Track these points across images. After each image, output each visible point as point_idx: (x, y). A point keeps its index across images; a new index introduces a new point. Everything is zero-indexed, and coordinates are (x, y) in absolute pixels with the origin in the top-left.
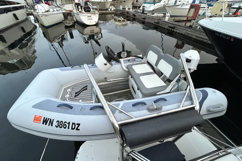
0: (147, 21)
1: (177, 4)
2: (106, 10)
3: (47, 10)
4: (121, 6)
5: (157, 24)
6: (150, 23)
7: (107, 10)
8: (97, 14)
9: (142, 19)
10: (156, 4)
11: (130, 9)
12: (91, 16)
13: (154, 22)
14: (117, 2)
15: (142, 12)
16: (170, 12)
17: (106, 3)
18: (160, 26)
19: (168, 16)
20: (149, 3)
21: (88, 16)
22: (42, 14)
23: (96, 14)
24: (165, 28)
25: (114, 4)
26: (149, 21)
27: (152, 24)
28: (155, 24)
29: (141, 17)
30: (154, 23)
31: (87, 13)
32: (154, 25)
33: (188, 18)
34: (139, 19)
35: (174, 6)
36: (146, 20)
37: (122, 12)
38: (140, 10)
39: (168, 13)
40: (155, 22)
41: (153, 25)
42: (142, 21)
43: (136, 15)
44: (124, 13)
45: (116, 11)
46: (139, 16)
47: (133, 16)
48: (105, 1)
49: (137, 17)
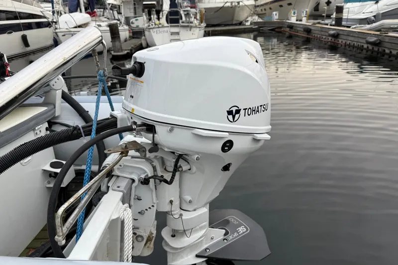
0: (344, 42)
2: (236, 25)
3: (79, 23)
5: (376, 49)
6: (354, 47)
7: (241, 23)
8: (196, 27)
9: (330, 38)
11: (301, 19)
13: (365, 42)
14: (270, 8)
15: (333, 23)
17: (237, 9)
18: (387, 51)
21: (172, 34)
23: (195, 29)
26: (350, 40)
27: (362, 48)
28: (370, 47)
29: (327, 34)
30: (365, 46)
34: (319, 40)
36: (340, 41)
37: (277, 25)
40: (368, 43)
41: (364, 51)
42: (329, 43)
43: (312, 28)
44: (281, 28)
45: (260, 26)
46: (319, 33)
47: (305, 32)
48: (233, 4)
49: (316, 35)
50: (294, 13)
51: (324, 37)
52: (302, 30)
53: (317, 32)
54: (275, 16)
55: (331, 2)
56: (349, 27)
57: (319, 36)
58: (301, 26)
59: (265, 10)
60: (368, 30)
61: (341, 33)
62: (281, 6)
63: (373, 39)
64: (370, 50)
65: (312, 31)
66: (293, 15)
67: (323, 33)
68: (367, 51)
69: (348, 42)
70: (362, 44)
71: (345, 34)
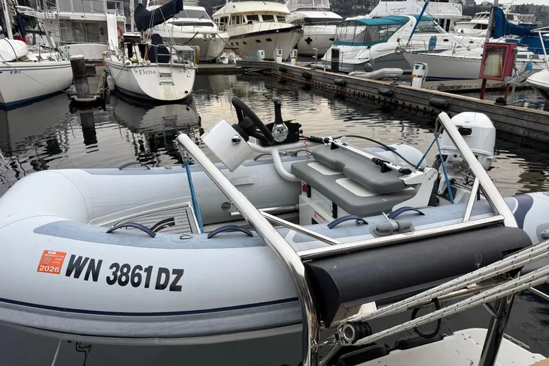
0: (352, 91)
1: (437, 48)
3: (19, 55)
4: (260, 51)
5: (388, 100)
6: (364, 96)
7: (214, 61)
8: (191, 68)
9: (336, 86)
10: (374, 48)
11: (288, 60)
12: (169, 75)
13: (376, 91)
14: (245, 43)
15: (330, 67)
16: (426, 64)
17: (212, 42)
18: (400, 102)
19: (419, 77)
20: (352, 44)
21: (162, 75)
22: (4, 65)
23: (190, 70)
24: (417, 110)
25: (235, 46)
26: (359, 90)
27: (373, 99)
28: (382, 98)
29: (332, 82)
30: (377, 97)
31: (159, 66)
32: (379, 100)
33: (485, 81)
34: (323, 88)
35: (431, 51)
36: (348, 90)
37: (265, 67)
38: (325, 63)
39: (417, 68)
40: (380, 93)
41: (376, 102)
42: (335, 92)
43: (313, 74)
44: (270, 70)
45: (244, 66)
46: (322, 79)
47: (303, 78)
48: (207, 36)
49: (318, 82)
50: (280, 53)
51: (328, 85)
52: (301, 75)
53: (320, 79)
54: (261, 55)
55: (311, 40)
56: (347, 73)
57: (321, 83)
58: (298, 70)
59: (237, 43)
60: (379, 79)
61: (348, 81)
62: (258, 41)
63: (386, 90)
64: (382, 101)
65: (313, 77)
66: (278, 54)
67: (326, 80)
68: (379, 102)
69: (357, 92)
70: (373, 95)
71: (353, 82)
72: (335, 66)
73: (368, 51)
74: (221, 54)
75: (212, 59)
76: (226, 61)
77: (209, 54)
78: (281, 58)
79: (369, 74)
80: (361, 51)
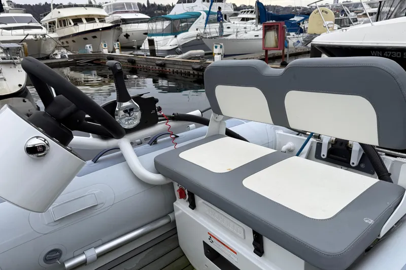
0: (171, 70)
1: (224, 33)
2: (43, 58)
4: (88, 46)
5: (200, 73)
6: (181, 73)
7: (48, 57)
9: (157, 68)
10: (180, 36)
11: (114, 51)
13: (191, 68)
14: (73, 41)
15: (149, 54)
16: (222, 44)
17: (43, 42)
19: (219, 54)
20: (162, 35)
25: (66, 44)
26: (177, 68)
27: (189, 74)
28: (196, 73)
29: (154, 64)
30: (191, 72)
32: (194, 75)
33: (266, 52)
34: (147, 69)
36: (168, 69)
37: (95, 58)
38: (144, 50)
39: (216, 47)
40: (194, 69)
41: (192, 76)
42: (158, 72)
43: (136, 59)
44: (99, 60)
45: (76, 59)
46: (145, 63)
47: (129, 63)
48: (38, 37)
49: (142, 65)
50: (105, 46)
51: (151, 67)
52: (126, 61)
53: (143, 63)
54: (89, 48)
55: (129, 36)
57: (145, 66)
58: (123, 58)
59: (67, 42)
60: (190, 59)
61: (167, 62)
62: (85, 39)
63: (197, 66)
64: (196, 75)
65: (137, 62)
66: (104, 47)
67: (149, 63)
68: (194, 76)
69: (175, 70)
70: (188, 71)
71: (171, 63)
72: (153, 52)
73: (175, 39)
74: (54, 51)
75: (45, 56)
76: (59, 57)
77: (42, 52)
78: (107, 50)
79: (180, 56)
80: (170, 39)
